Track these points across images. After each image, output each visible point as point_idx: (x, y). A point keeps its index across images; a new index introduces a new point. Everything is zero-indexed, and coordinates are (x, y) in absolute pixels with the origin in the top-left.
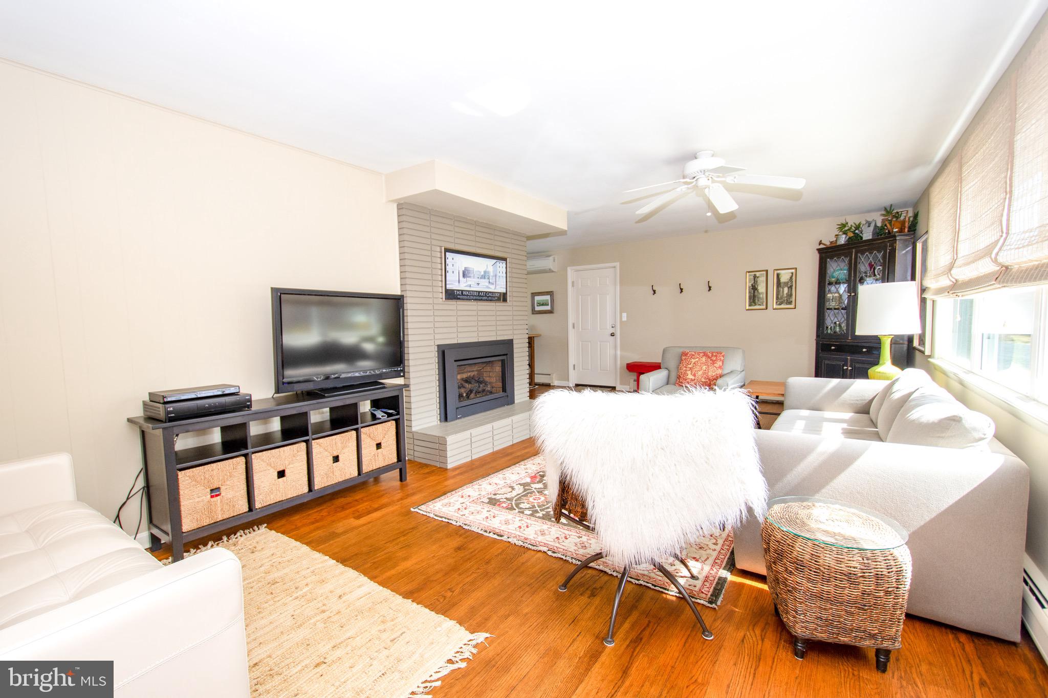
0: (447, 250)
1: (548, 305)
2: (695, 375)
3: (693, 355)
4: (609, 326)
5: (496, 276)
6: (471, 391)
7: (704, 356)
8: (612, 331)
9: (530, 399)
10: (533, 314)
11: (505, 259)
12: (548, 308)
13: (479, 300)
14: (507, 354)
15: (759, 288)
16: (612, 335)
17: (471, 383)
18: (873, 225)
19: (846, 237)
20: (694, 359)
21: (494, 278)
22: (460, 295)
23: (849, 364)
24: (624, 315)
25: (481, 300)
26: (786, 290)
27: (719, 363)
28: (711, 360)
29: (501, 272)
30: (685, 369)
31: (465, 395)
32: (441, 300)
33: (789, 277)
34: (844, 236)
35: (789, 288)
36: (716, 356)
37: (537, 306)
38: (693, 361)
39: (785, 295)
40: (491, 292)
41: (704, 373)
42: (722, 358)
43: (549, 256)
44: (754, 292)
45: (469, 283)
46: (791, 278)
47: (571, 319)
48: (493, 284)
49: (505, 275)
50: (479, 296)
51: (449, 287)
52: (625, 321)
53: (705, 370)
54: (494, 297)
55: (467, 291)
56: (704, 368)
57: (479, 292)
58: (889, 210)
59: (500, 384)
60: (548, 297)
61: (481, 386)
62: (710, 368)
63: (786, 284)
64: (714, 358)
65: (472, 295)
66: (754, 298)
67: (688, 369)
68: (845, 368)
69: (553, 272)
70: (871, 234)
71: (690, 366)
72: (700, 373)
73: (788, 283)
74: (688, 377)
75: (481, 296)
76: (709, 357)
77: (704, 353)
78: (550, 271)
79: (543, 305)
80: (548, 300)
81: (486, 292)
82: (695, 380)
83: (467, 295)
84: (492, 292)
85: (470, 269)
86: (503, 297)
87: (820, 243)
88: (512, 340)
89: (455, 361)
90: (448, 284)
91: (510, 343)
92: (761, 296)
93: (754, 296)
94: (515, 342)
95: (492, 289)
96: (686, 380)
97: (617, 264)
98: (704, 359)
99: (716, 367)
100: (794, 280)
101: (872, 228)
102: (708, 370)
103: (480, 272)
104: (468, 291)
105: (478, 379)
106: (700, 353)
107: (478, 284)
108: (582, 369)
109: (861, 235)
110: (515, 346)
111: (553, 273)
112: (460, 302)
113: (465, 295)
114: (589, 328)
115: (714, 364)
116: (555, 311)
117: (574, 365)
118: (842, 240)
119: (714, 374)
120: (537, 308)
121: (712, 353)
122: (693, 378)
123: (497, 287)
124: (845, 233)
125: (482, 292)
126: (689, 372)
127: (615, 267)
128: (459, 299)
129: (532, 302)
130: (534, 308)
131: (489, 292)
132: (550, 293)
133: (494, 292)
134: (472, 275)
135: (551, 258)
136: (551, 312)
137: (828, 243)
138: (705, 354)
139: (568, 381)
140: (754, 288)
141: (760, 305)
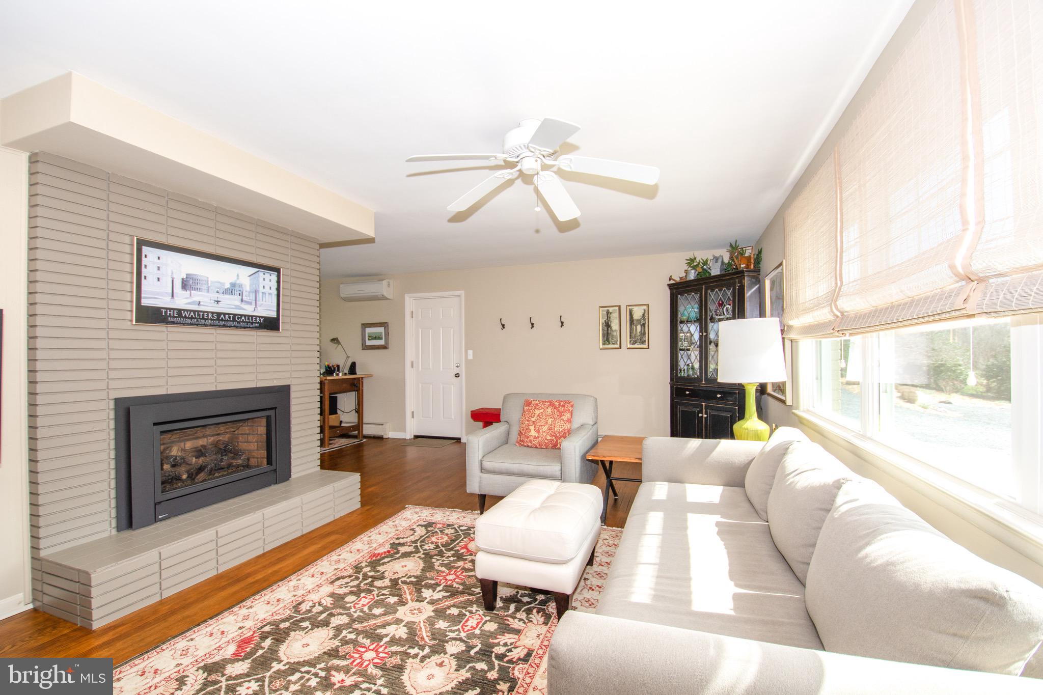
0: (141, 243)
1: (381, 339)
2: (538, 432)
3: (537, 405)
4: (453, 366)
5: (256, 292)
6: (201, 469)
7: (549, 405)
8: (457, 371)
9: (321, 468)
10: (363, 349)
11: (277, 270)
12: (381, 342)
13: (219, 326)
14: (275, 408)
15: (612, 325)
16: (457, 376)
17: (206, 456)
18: (720, 261)
19: (695, 273)
20: (538, 409)
21: (253, 296)
22: (174, 317)
23: (704, 411)
24: (470, 352)
25: (224, 326)
26: (639, 328)
27: (567, 416)
28: (558, 411)
29: (267, 288)
30: (527, 423)
31: (184, 477)
32: (129, 323)
33: (641, 314)
34: (693, 271)
35: (641, 326)
36: (564, 406)
37: (369, 339)
38: (537, 412)
39: (639, 334)
40: (245, 316)
41: (550, 429)
42: (571, 409)
43: (383, 280)
44: (608, 329)
45: (197, 299)
46: (644, 315)
47: (410, 355)
48: (250, 303)
49: (275, 292)
50: (218, 319)
51: (145, 302)
52: (471, 360)
53: (551, 425)
54: (252, 323)
55: (191, 311)
56: (550, 421)
57: (219, 314)
58: (734, 246)
59: (264, 453)
60: (381, 330)
61: (225, 458)
62: (557, 422)
63: (639, 321)
64: (561, 409)
65: (203, 318)
66: (607, 336)
67: (531, 423)
68: (701, 415)
69: (387, 299)
70: (719, 269)
71: (533, 419)
72: (545, 428)
73: (641, 320)
74: (530, 434)
75: (222, 320)
76: (556, 408)
77: (550, 402)
78: (384, 298)
79: (375, 338)
80: (382, 333)
81: (235, 315)
82: (538, 437)
83: (192, 318)
84: (249, 316)
85: (199, 278)
86: (271, 324)
87: (670, 279)
88: (290, 385)
89: (155, 424)
90: (145, 298)
91: (283, 392)
92: (615, 334)
93: (608, 334)
94: (293, 389)
95: (248, 310)
96: (528, 437)
97: (462, 293)
98: (550, 410)
99: (564, 421)
100: (646, 317)
101: (719, 263)
102: (555, 424)
103: (223, 284)
104: (194, 312)
106: (546, 402)
107: (218, 302)
108: (422, 417)
109: (709, 271)
110: (293, 395)
111: (388, 301)
112: (172, 328)
113: (185, 317)
114: (431, 368)
115: (561, 416)
116: (390, 346)
117: (413, 412)
118: (692, 276)
119: (561, 429)
120: (369, 343)
121: (560, 402)
122: (537, 435)
123: (259, 308)
124: (694, 268)
125: (225, 314)
126: (532, 428)
127: (459, 296)
128: (173, 323)
129: (362, 334)
130: (365, 341)
131: (241, 315)
132: (384, 325)
133: (252, 316)
134: (204, 287)
135: (385, 283)
136: (384, 347)
137: (678, 280)
138: (551, 404)
139: (405, 432)
140: (607, 325)
141: (614, 344)
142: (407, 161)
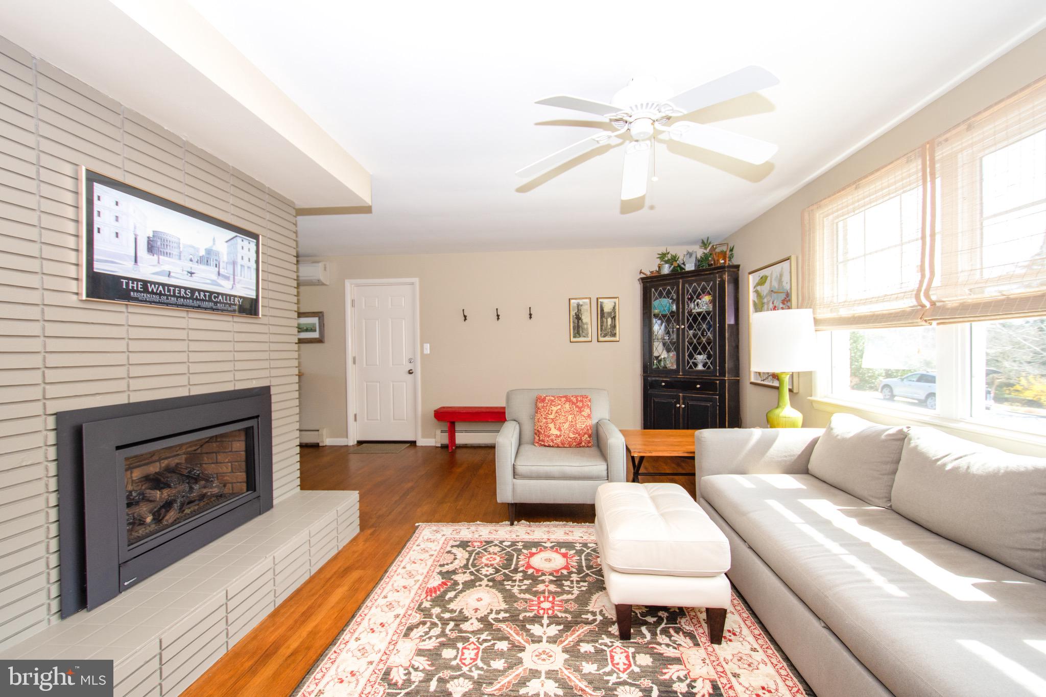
0: (93, 178)
1: (315, 331)
2: (560, 429)
3: (552, 401)
4: (405, 361)
5: (234, 263)
6: (168, 505)
7: (566, 401)
8: (410, 367)
9: (302, 489)
11: (255, 236)
12: (316, 335)
13: (194, 307)
14: (257, 417)
15: (583, 317)
16: (410, 372)
17: (169, 486)
18: (694, 256)
19: (670, 267)
20: (555, 406)
21: (230, 268)
22: (137, 291)
23: (681, 401)
24: (427, 347)
25: (199, 307)
26: (609, 320)
27: (586, 412)
28: (577, 407)
29: (246, 259)
30: (544, 420)
31: (149, 519)
32: (75, 297)
33: (611, 307)
34: (667, 266)
35: (612, 319)
36: (582, 401)
38: (555, 409)
39: (609, 327)
40: (222, 294)
41: (571, 426)
42: (589, 403)
43: (318, 262)
44: (578, 322)
45: (167, 268)
46: (614, 308)
47: (351, 349)
48: (227, 278)
49: (254, 266)
50: (191, 298)
51: (98, 267)
52: (427, 355)
53: (572, 422)
54: (230, 305)
55: (159, 284)
56: (570, 418)
57: (193, 291)
58: (706, 242)
59: (242, 476)
60: (315, 320)
61: (196, 487)
62: (577, 417)
63: (609, 314)
64: (580, 404)
65: (174, 296)
66: (578, 328)
67: (549, 421)
68: (678, 405)
69: (323, 284)
70: (693, 264)
71: (552, 416)
72: (566, 426)
73: (611, 313)
74: (551, 432)
75: (197, 299)
76: (573, 403)
77: (565, 397)
78: (320, 283)
79: (307, 330)
80: (315, 324)
81: (211, 293)
82: (560, 436)
83: (160, 294)
84: (227, 295)
85: (169, 238)
86: (249, 308)
87: (641, 272)
88: (268, 389)
89: (118, 448)
90: (99, 261)
91: (263, 395)
92: (585, 326)
93: (578, 327)
94: (273, 391)
95: (225, 287)
96: (549, 437)
97: (416, 280)
98: (567, 406)
99: (584, 417)
100: (617, 310)
101: (693, 259)
102: (575, 421)
103: (197, 250)
104: (164, 285)
105: (189, 472)
106: (561, 397)
107: (192, 273)
108: (367, 419)
109: (683, 266)
110: (274, 399)
111: (324, 287)
112: (134, 308)
113: (152, 293)
114: (378, 364)
115: (581, 411)
116: (326, 339)
117: (355, 415)
118: (666, 270)
119: (583, 426)
121: (576, 397)
122: (558, 433)
123: (238, 286)
124: (666, 262)
125: (199, 291)
126: (552, 426)
127: (412, 284)
128: (136, 299)
130: (301, 334)
131: (218, 294)
132: (319, 315)
133: (231, 296)
134: (175, 252)
135: (321, 265)
136: (320, 341)
137: (648, 274)
138: (568, 399)
139: (347, 438)
140: (578, 318)
141: (585, 337)
142: (536, 103)
